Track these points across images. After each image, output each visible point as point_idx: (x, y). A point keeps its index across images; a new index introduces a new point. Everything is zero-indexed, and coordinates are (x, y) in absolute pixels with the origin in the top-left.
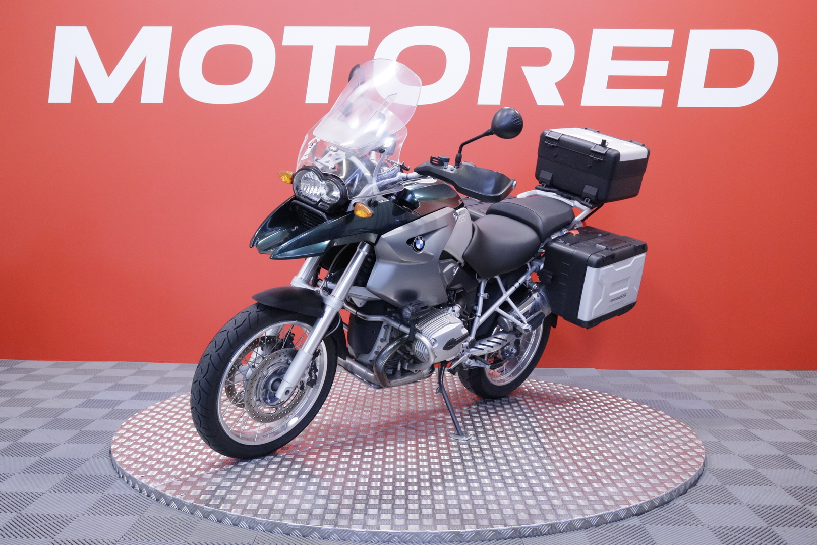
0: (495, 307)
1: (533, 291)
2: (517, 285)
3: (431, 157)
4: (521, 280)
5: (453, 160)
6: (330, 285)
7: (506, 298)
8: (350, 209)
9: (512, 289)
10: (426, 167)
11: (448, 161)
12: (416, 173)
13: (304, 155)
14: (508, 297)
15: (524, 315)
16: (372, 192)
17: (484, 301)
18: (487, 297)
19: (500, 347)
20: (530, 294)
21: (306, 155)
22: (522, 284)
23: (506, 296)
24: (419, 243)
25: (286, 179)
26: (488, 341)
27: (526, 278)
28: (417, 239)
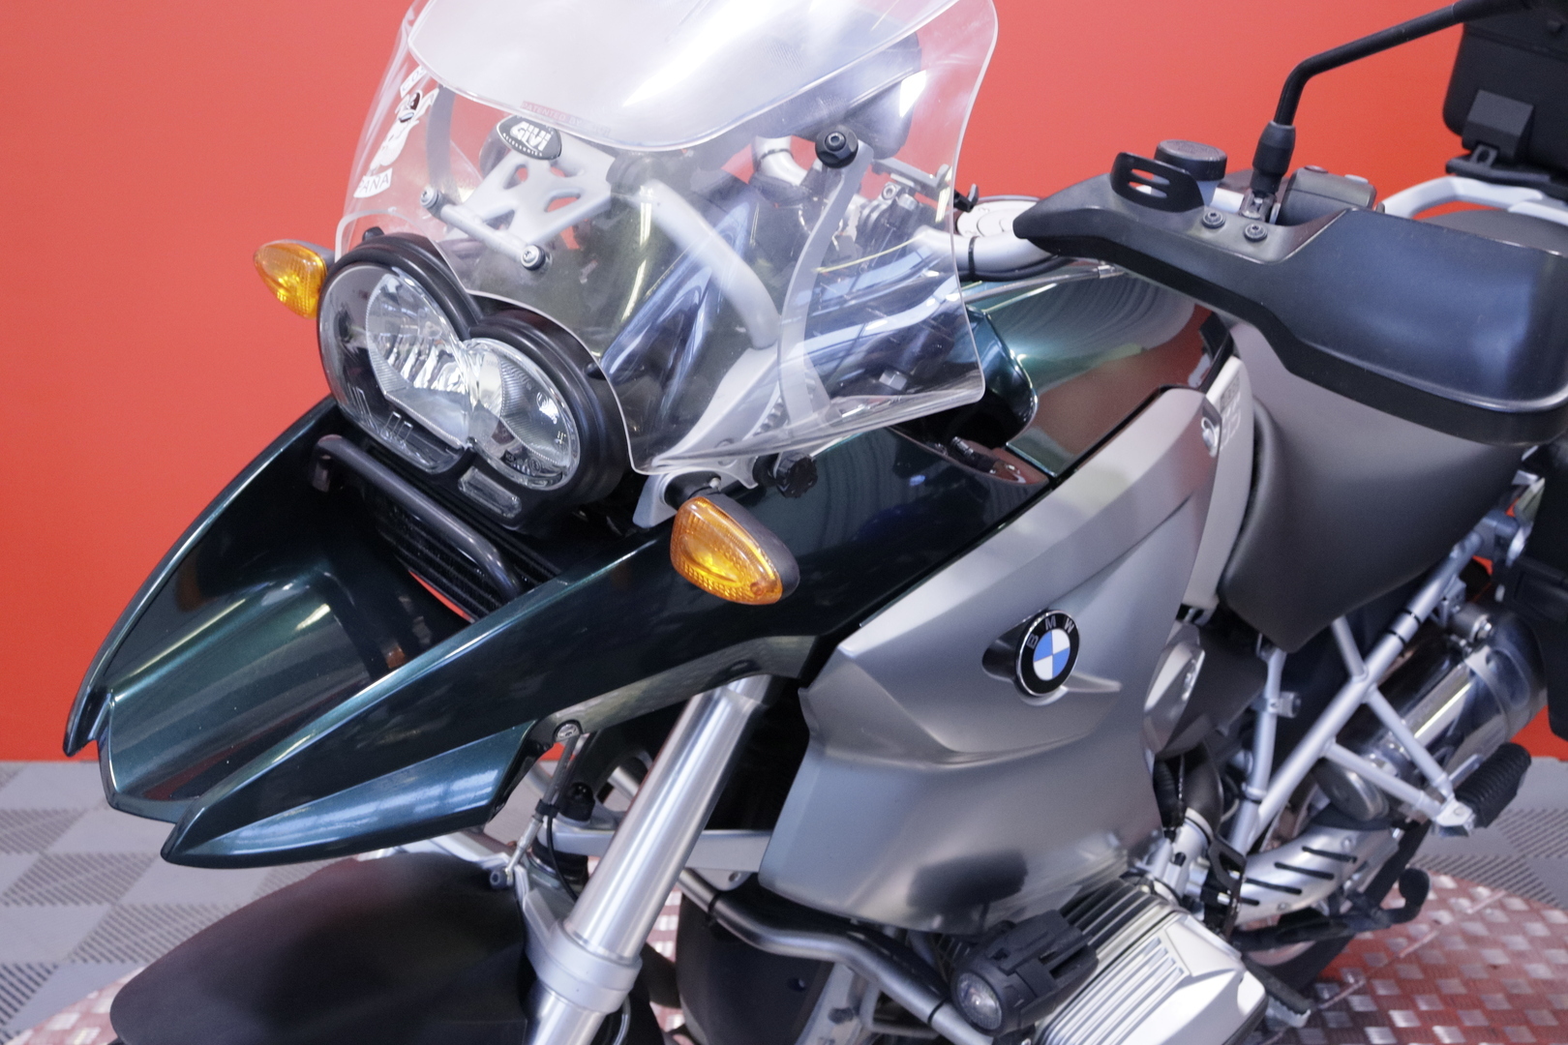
0: (1320, 740)
1: (1469, 644)
2: (1406, 627)
3: (1123, 158)
4: (1422, 605)
5: (1242, 164)
6: (568, 834)
7: (1365, 693)
8: (650, 512)
9: (1388, 650)
10: (1085, 213)
11: (1215, 172)
12: (1025, 242)
13: (374, 165)
14: (1374, 687)
15: (1432, 748)
16: (775, 398)
17: (1281, 722)
18: (1294, 708)
19: (1327, 887)
20: (1458, 656)
21: (382, 169)
22: (1428, 620)
23: (1362, 685)
24: (1048, 652)
25: (292, 286)
26: (1280, 866)
27: (1442, 590)
28: (1041, 631)
